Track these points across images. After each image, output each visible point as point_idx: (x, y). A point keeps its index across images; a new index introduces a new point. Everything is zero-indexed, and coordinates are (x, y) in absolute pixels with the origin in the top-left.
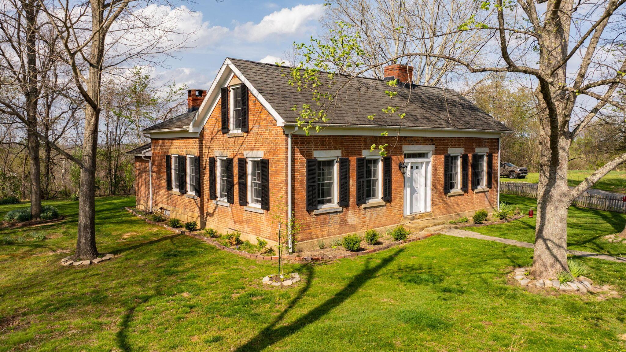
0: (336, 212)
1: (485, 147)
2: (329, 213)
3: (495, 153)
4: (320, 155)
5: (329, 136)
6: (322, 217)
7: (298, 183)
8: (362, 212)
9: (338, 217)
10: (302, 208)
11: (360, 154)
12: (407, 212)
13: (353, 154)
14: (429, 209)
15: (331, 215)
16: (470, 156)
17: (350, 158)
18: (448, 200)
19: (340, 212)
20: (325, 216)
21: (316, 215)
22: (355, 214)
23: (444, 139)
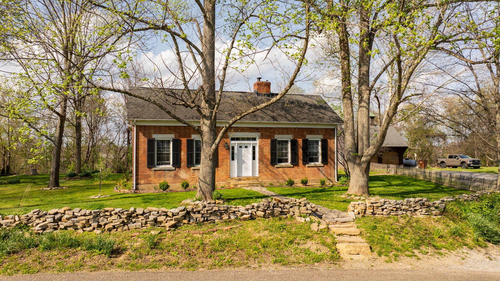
0: (171, 170)
1: (319, 134)
2: (164, 170)
3: (330, 139)
4: (157, 137)
5: (164, 126)
6: (159, 172)
7: (141, 152)
8: (192, 171)
9: (172, 173)
10: (144, 166)
11: (190, 137)
12: (235, 175)
13: (184, 137)
14: (257, 175)
15: (166, 172)
16: (300, 141)
17: (181, 139)
18: (275, 170)
19: (173, 170)
20: (161, 172)
21: (154, 170)
22: (186, 172)
23: (271, 128)
